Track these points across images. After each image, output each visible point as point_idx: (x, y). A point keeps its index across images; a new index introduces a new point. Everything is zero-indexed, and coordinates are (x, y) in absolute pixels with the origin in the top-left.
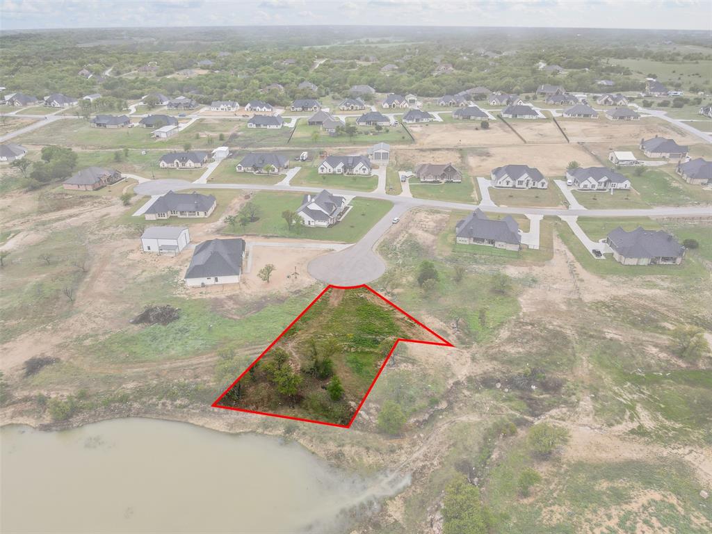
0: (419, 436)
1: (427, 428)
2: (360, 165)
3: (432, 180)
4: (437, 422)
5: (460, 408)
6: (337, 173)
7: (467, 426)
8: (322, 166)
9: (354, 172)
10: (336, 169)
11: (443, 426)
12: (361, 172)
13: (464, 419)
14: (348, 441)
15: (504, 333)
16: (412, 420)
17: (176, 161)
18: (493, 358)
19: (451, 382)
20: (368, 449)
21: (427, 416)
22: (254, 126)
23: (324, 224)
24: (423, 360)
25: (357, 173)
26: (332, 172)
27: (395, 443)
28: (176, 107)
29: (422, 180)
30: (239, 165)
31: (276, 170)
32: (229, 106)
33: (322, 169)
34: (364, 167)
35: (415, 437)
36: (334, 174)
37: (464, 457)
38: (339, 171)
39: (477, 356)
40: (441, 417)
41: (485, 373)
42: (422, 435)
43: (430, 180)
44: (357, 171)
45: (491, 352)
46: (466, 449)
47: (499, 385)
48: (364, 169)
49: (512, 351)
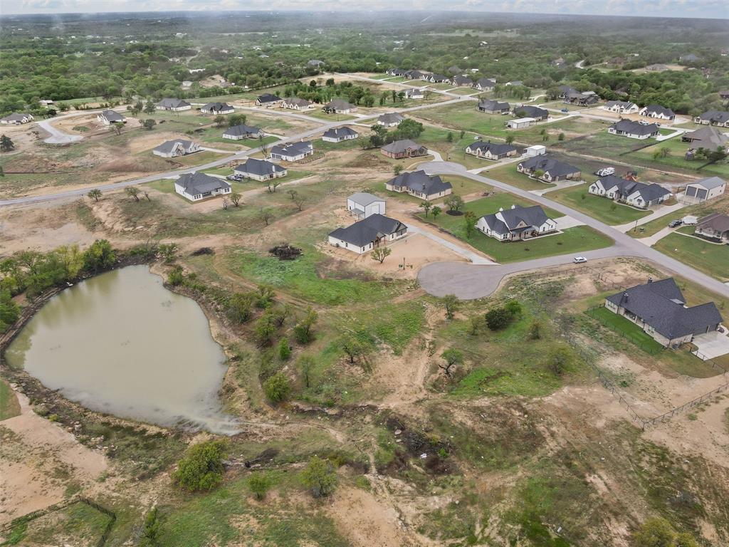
0: (285, 417)
1: (298, 416)
2: (637, 194)
3: (712, 236)
4: (312, 418)
5: (342, 424)
6: (609, 196)
8: (594, 185)
9: (628, 201)
10: (608, 193)
11: (312, 424)
12: (636, 203)
13: (333, 432)
14: (248, 387)
15: (484, 402)
16: (295, 403)
17: (479, 149)
18: (433, 411)
19: (369, 403)
20: (249, 399)
21: (309, 409)
22: (615, 132)
23: (500, 237)
24: (377, 375)
25: (630, 203)
26: (604, 193)
27: (266, 408)
28: (572, 101)
29: (697, 232)
30: (520, 165)
31: (550, 179)
32: (623, 107)
33: (594, 188)
34: (641, 198)
35: (282, 415)
36: (605, 197)
37: (283, 450)
38: (612, 195)
39: (427, 402)
40: (319, 418)
41: (405, 417)
42: (287, 417)
43: (709, 235)
44: (631, 200)
45: (442, 406)
46: (294, 447)
47: (398, 432)
48: (640, 201)
49: (459, 419)
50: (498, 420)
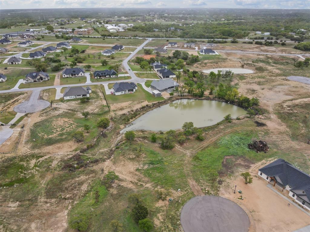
7: (104, 147)
13: (106, 150)
15: (84, 187)
16: (124, 142)
18: (93, 172)
19: (112, 158)
21: (119, 144)
24: (126, 161)
37: (105, 139)
39: (101, 172)
41: (97, 164)
45: (93, 175)
46: (105, 141)
49: (82, 177)
50: (70, 188)
